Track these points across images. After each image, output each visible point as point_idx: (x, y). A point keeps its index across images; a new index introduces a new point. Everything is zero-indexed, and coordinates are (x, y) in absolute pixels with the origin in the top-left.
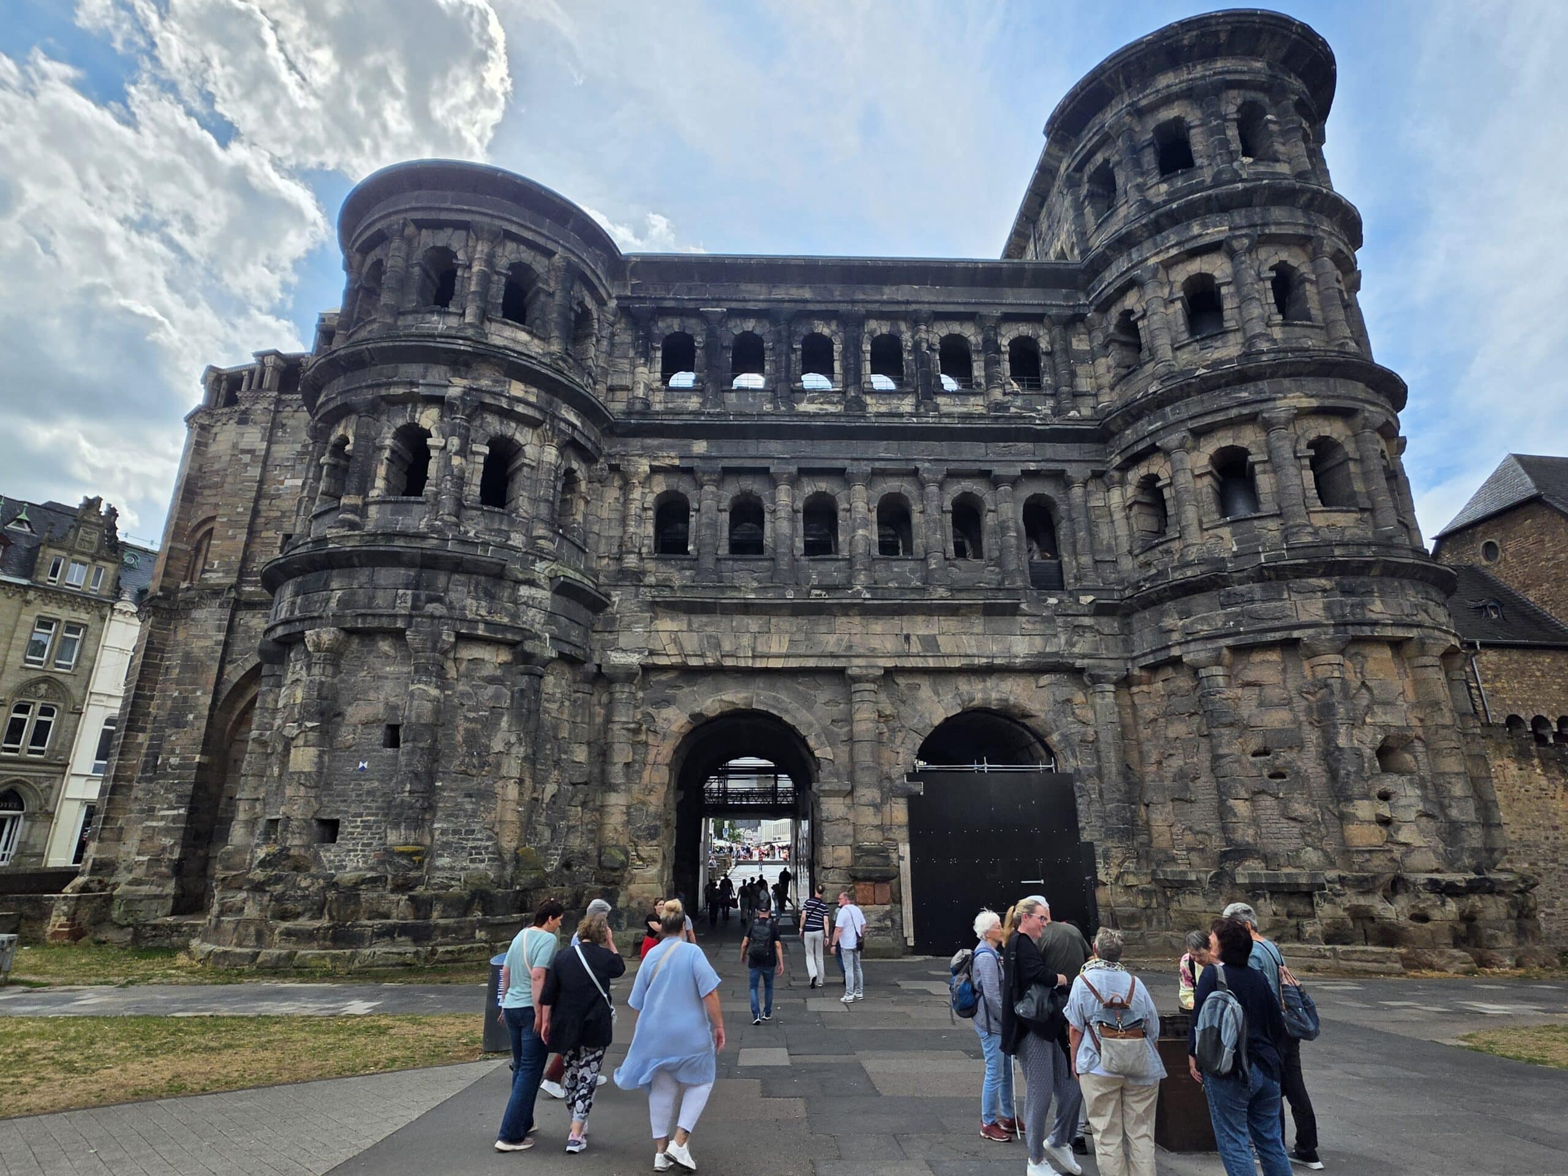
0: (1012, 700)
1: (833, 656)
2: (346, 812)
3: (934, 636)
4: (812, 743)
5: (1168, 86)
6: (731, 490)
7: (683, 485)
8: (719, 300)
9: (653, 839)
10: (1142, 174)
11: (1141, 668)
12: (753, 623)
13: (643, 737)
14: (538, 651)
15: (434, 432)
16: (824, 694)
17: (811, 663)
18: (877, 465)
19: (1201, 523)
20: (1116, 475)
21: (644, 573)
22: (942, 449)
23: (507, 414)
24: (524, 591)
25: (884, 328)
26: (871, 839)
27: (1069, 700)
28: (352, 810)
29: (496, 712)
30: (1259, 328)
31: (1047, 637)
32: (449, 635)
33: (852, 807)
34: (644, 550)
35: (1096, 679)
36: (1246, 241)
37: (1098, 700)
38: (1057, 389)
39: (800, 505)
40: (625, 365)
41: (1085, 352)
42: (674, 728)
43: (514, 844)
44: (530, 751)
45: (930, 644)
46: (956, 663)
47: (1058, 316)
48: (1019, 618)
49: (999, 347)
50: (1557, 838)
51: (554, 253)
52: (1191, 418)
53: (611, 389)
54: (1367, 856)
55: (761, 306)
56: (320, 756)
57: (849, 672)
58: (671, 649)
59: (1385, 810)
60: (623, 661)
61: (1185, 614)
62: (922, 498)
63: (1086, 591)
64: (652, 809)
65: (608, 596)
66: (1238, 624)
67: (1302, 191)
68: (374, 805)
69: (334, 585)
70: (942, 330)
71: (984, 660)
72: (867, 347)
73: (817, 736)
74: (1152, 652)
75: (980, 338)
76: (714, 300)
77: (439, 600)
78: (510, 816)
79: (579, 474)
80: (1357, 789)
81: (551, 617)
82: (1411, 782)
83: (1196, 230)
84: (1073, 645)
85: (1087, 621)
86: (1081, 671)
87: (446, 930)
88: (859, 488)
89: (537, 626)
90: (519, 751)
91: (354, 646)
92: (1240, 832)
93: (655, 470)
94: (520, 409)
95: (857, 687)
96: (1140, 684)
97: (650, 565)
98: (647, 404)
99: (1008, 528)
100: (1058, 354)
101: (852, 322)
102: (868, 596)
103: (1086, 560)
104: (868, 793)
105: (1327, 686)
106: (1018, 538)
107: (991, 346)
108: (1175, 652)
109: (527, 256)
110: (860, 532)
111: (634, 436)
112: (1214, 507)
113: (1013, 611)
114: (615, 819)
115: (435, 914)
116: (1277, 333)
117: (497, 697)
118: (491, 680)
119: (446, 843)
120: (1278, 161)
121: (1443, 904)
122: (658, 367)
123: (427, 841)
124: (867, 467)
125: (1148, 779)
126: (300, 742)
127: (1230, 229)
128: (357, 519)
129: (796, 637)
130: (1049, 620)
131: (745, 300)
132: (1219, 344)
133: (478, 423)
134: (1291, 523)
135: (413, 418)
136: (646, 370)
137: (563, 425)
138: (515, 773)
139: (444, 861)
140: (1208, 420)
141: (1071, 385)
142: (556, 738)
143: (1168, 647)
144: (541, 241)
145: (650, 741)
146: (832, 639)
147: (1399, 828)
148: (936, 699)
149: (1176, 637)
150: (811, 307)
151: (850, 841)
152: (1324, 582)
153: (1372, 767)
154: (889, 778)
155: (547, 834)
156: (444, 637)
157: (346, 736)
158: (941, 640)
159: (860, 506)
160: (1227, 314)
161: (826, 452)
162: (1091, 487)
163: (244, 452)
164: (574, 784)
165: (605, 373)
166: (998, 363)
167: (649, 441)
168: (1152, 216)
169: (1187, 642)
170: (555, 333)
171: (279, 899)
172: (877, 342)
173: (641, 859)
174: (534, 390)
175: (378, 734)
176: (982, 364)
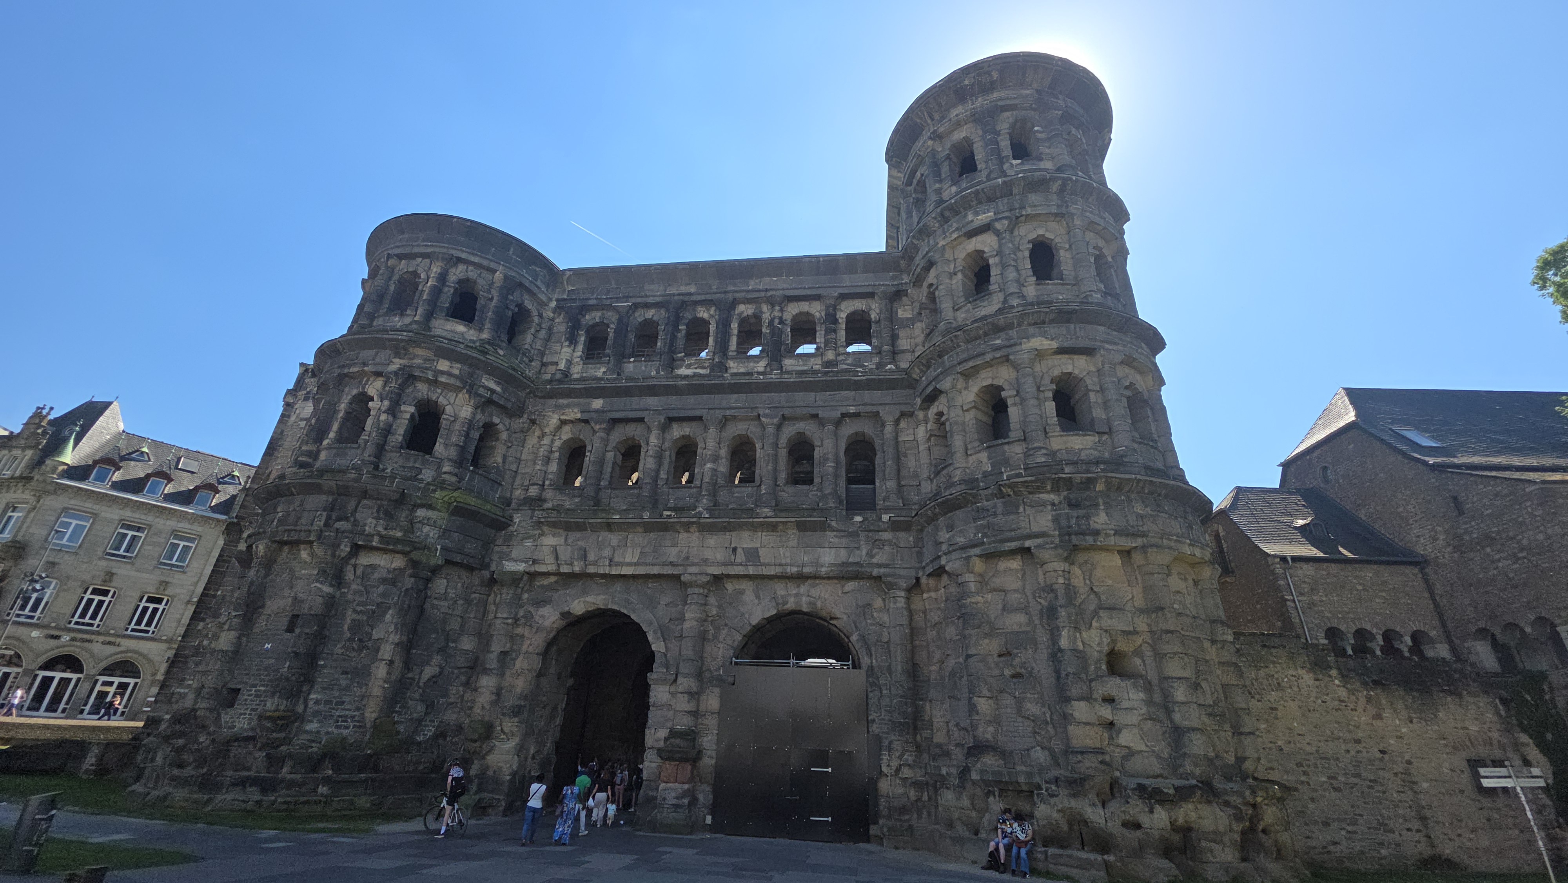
0: (819, 604)
1: (672, 564)
2: (246, 683)
3: (757, 549)
4: (650, 638)
5: (957, 115)
6: (619, 434)
7: (584, 435)
8: (628, 297)
9: (515, 716)
10: (941, 181)
11: (929, 575)
12: (614, 539)
13: (519, 630)
14: (424, 560)
15: (375, 398)
16: (666, 597)
17: (655, 570)
18: (728, 413)
19: (966, 449)
20: (921, 415)
21: (545, 501)
22: (780, 398)
23: (434, 383)
24: (421, 513)
25: (750, 312)
26: (683, 723)
27: (869, 605)
28: (251, 682)
29: (382, 608)
30: (1013, 288)
31: (850, 550)
32: (346, 546)
33: (673, 694)
34: (547, 483)
35: (891, 586)
36: (1006, 222)
37: (892, 605)
38: (880, 348)
39: (667, 445)
40: (557, 347)
41: (908, 319)
42: (547, 623)
43: (374, 715)
44: (404, 638)
45: (753, 555)
46: (771, 571)
47: (883, 292)
48: (828, 533)
49: (837, 320)
50: (1358, 752)
51: (496, 271)
52: (959, 364)
53: (544, 365)
54: (1080, 757)
55: (658, 299)
56: (239, 638)
57: (682, 578)
58: (550, 559)
59: (1106, 712)
60: (513, 569)
61: (950, 528)
62: (762, 438)
63: (887, 510)
64: (519, 690)
65: (511, 518)
66: (985, 535)
67: (1053, 179)
68: (267, 678)
69: (279, 509)
70: (793, 310)
71: (795, 570)
72: (735, 326)
73: (655, 632)
74: (932, 562)
75: (823, 314)
76: (624, 297)
77: (346, 519)
78: (376, 691)
79: (500, 427)
80: (1075, 690)
81: (445, 533)
82: (1135, 686)
83: (970, 217)
84: (872, 556)
85: (887, 536)
86: (879, 578)
87: (291, 784)
88: (712, 431)
89: (430, 540)
90: (395, 638)
91: (284, 554)
92: (981, 729)
93: (563, 423)
94: (443, 379)
95: (690, 591)
96: (929, 591)
97: (549, 494)
98: (566, 374)
99: (827, 459)
100: (883, 323)
101: (727, 308)
102: (707, 516)
103: (891, 484)
104: (685, 683)
105: (1052, 590)
106: (836, 468)
107: (831, 319)
108: (943, 561)
109: (473, 273)
110: (709, 465)
111: (551, 398)
112: (976, 436)
113: (823, 527)
114: (484, 698)
115: (285, 770)
116: (1031, 291)
117: (384, 595)
118: (384, 581)
119: (317, 711)
120: (1041, 160)
121: (1151, 811)
122: (580, 347)
123: (300, 709)
124: (719, 414)
125: (933, 677)
126: (226, 627)
127: (995, 214)
128: (310, 460)
129: (646, 550)
130: (854, 535)
131: (646, 296)
132: (986, 303)
133: (410, 390)
134: (1030, 447)
135: (364, 388)
136: (569, 350)
137: (481, 391)
138: (387, 657)
139: (313, 726)
140: (971, 364)
141: (893, 345)
142: (443, 630)
143: (939, 557)
144: (485, 263)
145: (526, 634)
146: (674, 551)
147: (1119, 732)
148: (756, 601)
149: (944, 547)
150: (694, 298)
151: (669, 724)
152: (1052, 497)
153: (1098, 668)
154: (709, 670)
155: (421, 708)
156: (342, 547)
157: (261, 624)
158: (762, 552)
159: (711, 444)
160: (993, 280)
161: (691, 404)
162: (903, 424)
163: (302, 420)
164: (459, 668)
165: (542, 354)
166: (835, 331)
167: (561, 401)
168: (939, 210)
169: (949, 552)
170: (488, 325)
171: (179, 750)
172: (743, 321)
173: (504, 733)
174: (459, 366)
175: (284, 622)
176: (823, 332)
